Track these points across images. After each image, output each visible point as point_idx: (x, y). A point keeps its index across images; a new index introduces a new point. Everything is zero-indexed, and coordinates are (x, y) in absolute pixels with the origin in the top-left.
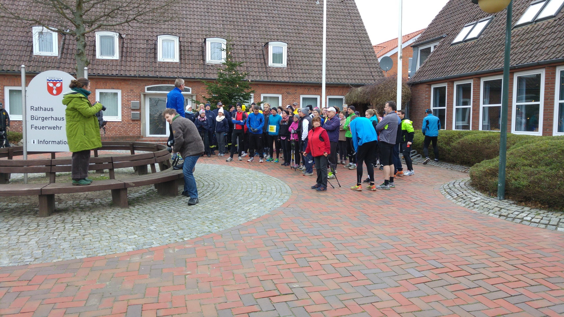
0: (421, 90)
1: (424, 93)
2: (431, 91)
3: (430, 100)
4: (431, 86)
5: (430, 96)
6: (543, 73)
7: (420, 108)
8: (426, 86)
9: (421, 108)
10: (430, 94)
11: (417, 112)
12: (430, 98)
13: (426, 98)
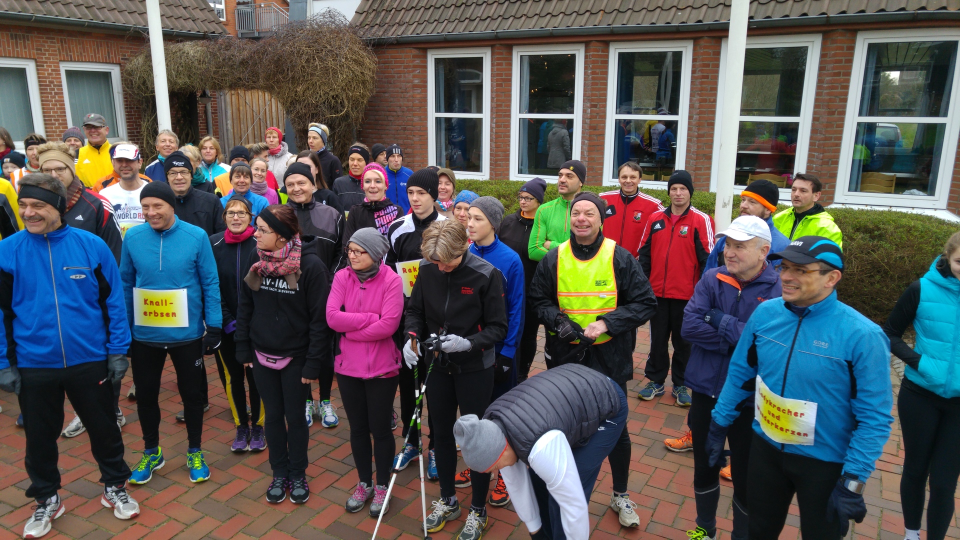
0: (396, 62)
1: (409, 72)
2: (426, 67)
3: (426, 91)
4: (426, 53)
5: (426, 82)
6: (814, 47)
7: (395, 114)
8: (415, 52)
9: (400, 113)
10: (426, 77)
11: (385, 122)
12: (424, 86)
13: (415, 86)
